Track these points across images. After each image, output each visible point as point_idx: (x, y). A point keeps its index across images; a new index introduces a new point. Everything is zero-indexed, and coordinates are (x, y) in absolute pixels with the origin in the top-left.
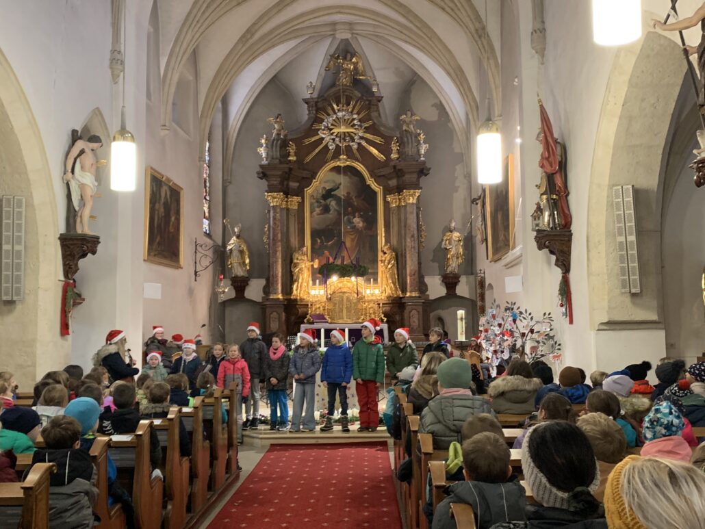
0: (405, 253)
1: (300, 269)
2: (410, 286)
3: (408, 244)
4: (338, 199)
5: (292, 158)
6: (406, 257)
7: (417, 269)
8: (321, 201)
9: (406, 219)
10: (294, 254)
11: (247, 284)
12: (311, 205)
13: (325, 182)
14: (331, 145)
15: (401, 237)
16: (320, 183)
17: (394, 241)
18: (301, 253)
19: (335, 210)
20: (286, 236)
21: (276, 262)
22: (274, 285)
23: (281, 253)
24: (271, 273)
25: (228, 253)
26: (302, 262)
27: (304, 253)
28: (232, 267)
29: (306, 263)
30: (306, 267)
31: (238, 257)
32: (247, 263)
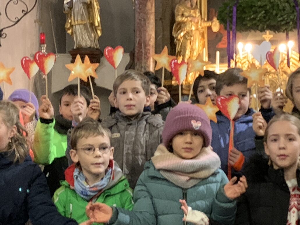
1: (188, 33)
10: (177, 6)
18: (189, 5)
21: (145, 20)
22: (142, 60)
23: (154, 5)
24: (138, 40)
25: (66, 9)
26: (191, 21)
27: (194, 5)
28: (72, 33)
29: (197, 23)
30: (197, 29)
31: (82, 15)
32: (97, 24)
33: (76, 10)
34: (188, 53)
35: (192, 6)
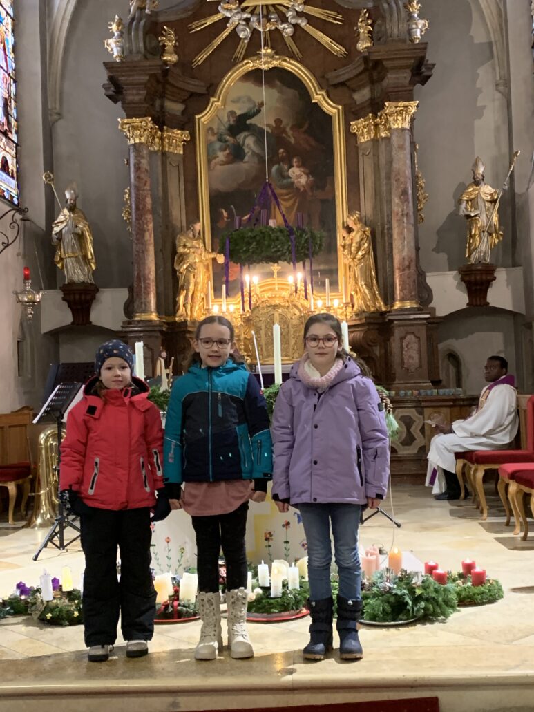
0: (390, 228)
1: (191, 265)
2: (401, 290)
3: (395, 209)
4: (258, 133)
5: (171, 58)
6: (391, 236)
7: (414, 256)
8: (228, 138)
9: (390, 162)
10: (178, 236)
11: (94, 298)
12: (209, 145)
13: (233, 102)
14: (244, 30)
15: (381, 199)
16: (224, 104)
17: (367, 206)
18: (191, 235)
19: (254, 154)
20: (163, 203)
21: (143, 252)
22: (141, 295)
23: (153, 235)
24: (136, 273)
25: (55, 240)
26: (194, 252)
27: (197, 235)
28: (63, 266)
29: (201, 254)
30: (201, 261)
31: (73, 247)
32: (90, 257)
33: (66, 241)
34: (192, 287)
35: (194, 236)
